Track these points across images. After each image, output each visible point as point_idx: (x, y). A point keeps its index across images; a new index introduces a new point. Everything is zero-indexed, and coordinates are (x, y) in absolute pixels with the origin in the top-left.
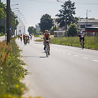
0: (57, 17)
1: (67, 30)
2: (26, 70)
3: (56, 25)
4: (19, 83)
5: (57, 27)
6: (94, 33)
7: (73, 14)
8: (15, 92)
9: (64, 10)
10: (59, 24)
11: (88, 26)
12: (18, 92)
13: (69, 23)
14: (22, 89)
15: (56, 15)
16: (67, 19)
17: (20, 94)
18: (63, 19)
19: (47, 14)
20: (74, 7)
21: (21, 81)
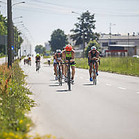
0: (72, 33)
1: (86, 49)
2: (33, 101)
4: (24, 118)
5: (72, 45)
7: (92, 29)
8: (18, 129)
9: (81, 23)
10: (75, 41)
11: (112, 43)
12: (23, 129)
13: (87, 41)
14: (28, 125)
15: (71, 31)
16: (85, 35)
17: (24, 131)
18: (80, 35)
19: (59, 30)
20: (94, 20)
21: (26, 115)
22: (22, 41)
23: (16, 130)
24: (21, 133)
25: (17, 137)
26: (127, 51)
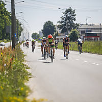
0: (59, 24)
1: (69, 36)
2: (30, 74)
3: (59, 31)
4: (24, 86)
5: (59, 33)
6: (93, 38)
7: (73, 21)
8: (20, 94)
9: (65, 17)
10: (61, 30)
11: (88, 31)
12: (23, 94)
13: (70, 29)
14: (27, 91)
16: (68, 25)
17: (25, 96)
18: (65, 25)
19: (49, 21)
20: (75, 14)
21: (25, 84)
22: (22, 30)
23: (18, 95)
24: (22, 97)
25: (19, 100)
26: (99, 37)
